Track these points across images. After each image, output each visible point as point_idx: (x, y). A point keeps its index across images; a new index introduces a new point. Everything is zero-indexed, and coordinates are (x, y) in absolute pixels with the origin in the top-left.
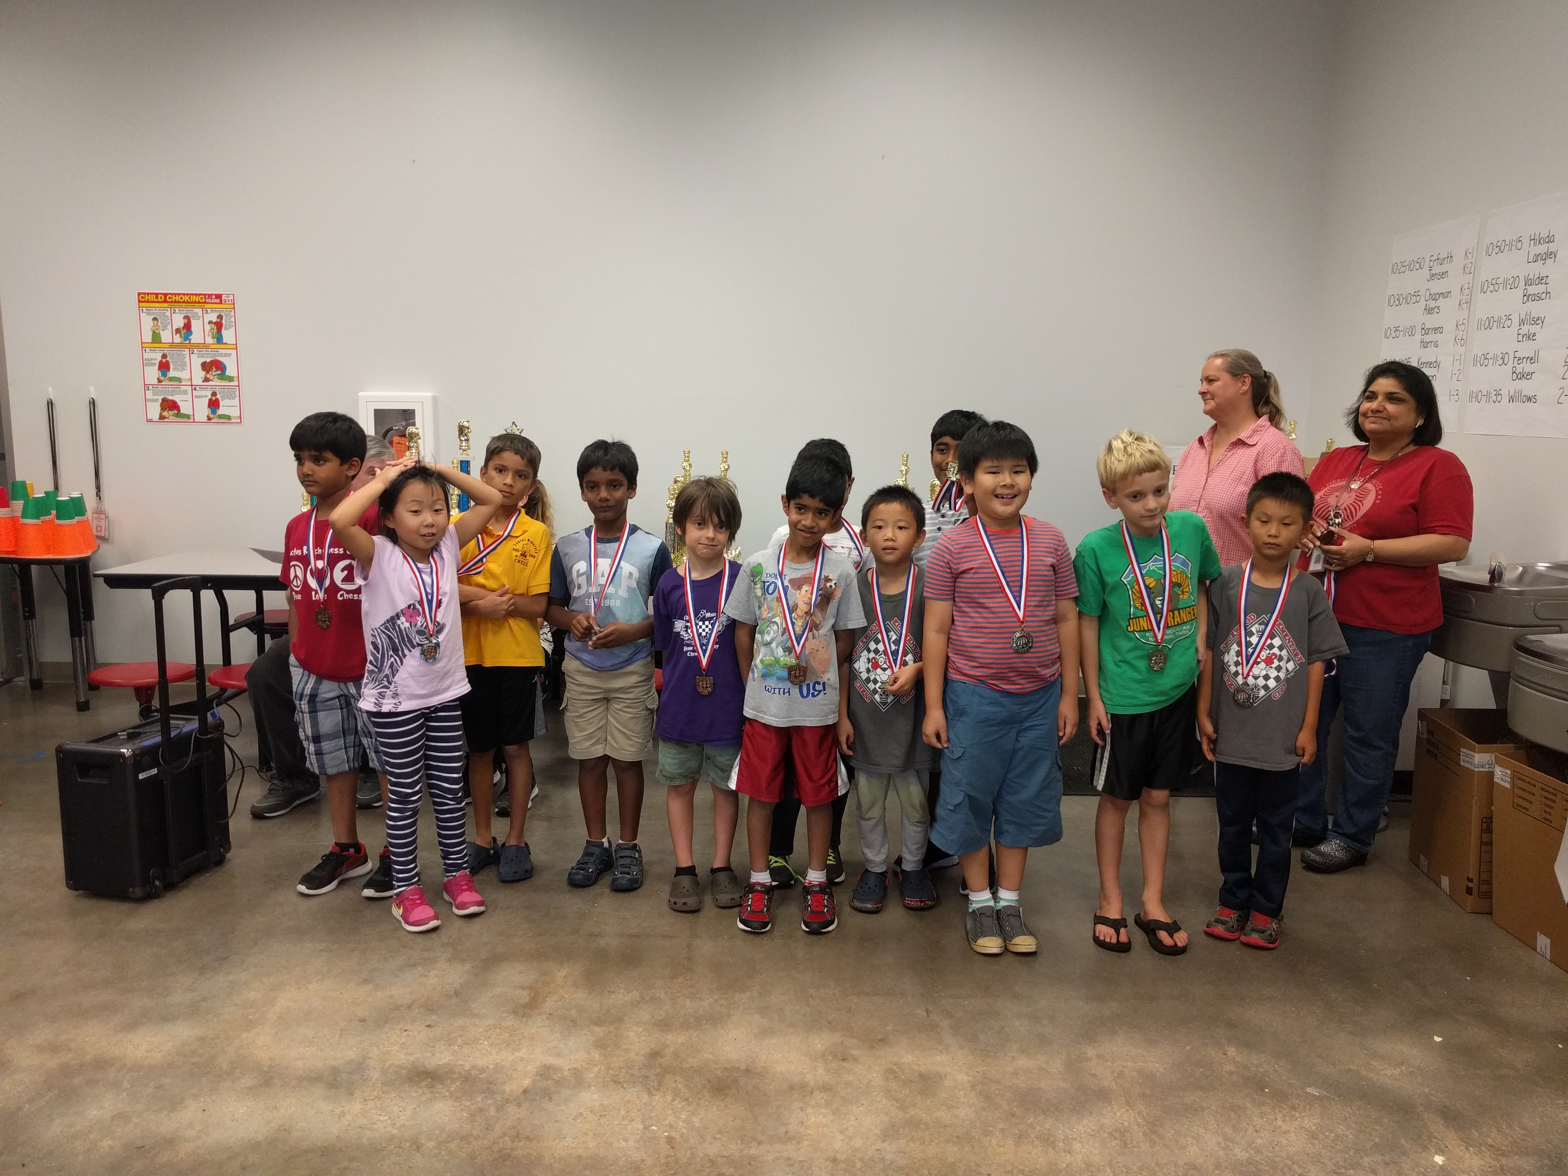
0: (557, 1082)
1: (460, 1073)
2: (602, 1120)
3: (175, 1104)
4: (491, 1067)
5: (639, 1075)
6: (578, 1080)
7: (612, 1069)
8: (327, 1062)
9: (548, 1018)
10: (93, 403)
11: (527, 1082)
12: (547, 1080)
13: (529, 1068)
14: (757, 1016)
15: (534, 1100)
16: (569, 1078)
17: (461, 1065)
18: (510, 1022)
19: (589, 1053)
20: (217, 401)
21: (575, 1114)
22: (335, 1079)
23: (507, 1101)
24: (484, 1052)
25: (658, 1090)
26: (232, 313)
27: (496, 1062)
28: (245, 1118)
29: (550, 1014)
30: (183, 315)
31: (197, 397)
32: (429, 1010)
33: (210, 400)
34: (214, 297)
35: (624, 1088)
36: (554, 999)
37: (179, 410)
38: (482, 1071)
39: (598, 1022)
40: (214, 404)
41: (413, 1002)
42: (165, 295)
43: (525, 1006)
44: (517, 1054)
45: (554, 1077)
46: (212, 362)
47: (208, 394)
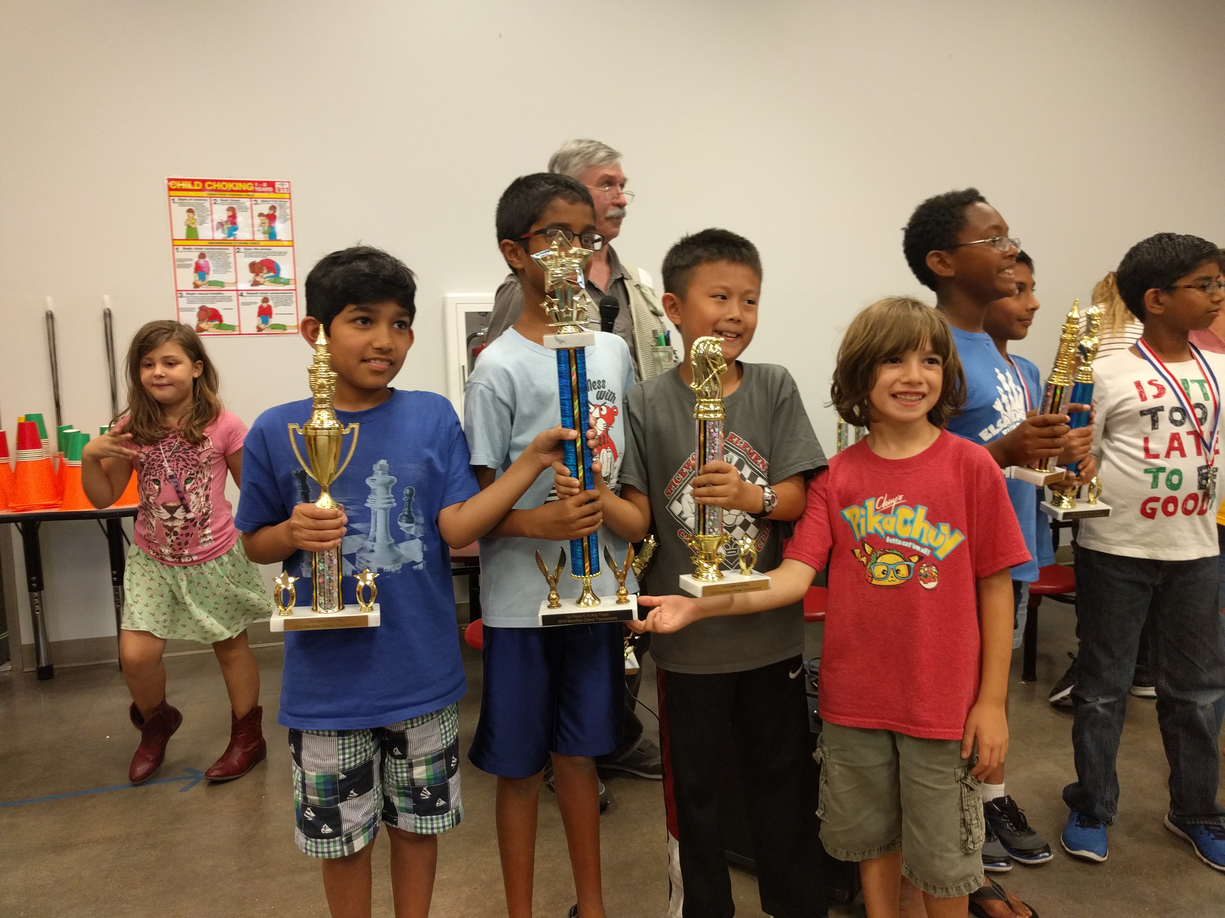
10: (109, 313)
20: (269, 307)
26: (288, 205)
30: (227, 207)
31: (244, 304)
33: (261, 308)
34: (265, 185)
37: (221, 320)
40: (265, 312)
42: (203, 181)
46: (262, 262)
47: (258, 300)
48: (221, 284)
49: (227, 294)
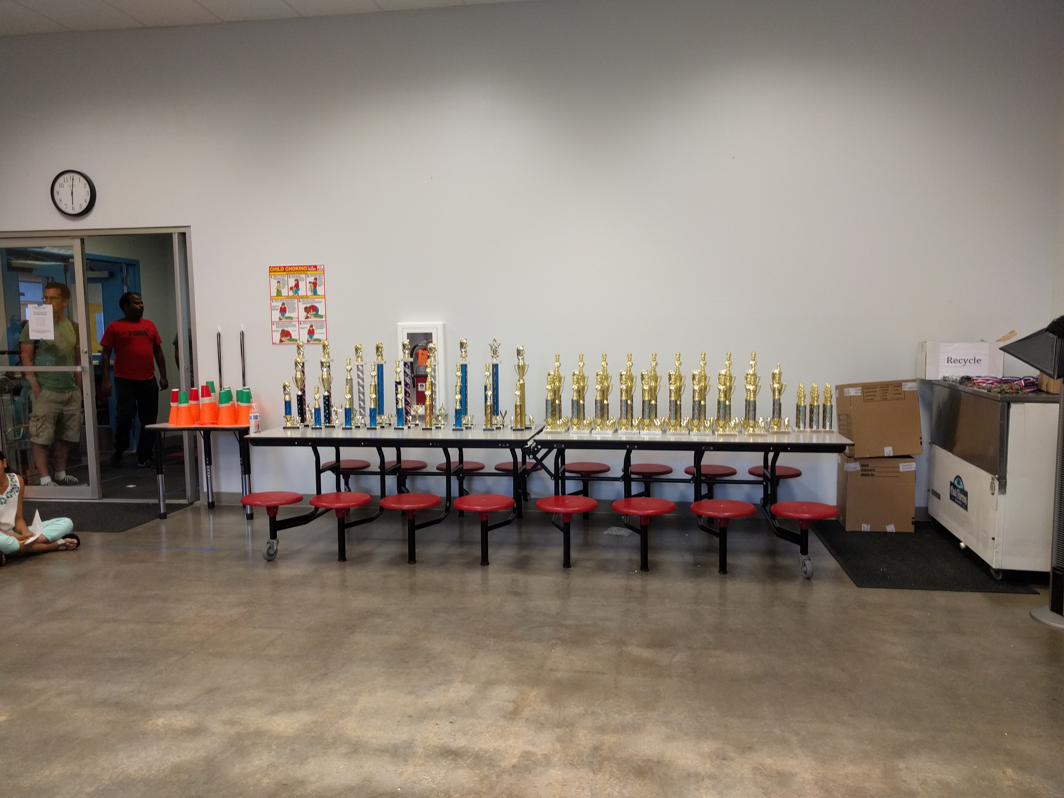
0: (534, 762)
1: (472, 753)
2: (565, 788)
3: (303, 761)
4: (491, 750)
5: (586, 761)
6: (547, 761)
7: (569, 756)
8: (390, 741)
9: (526, 721)
10: (242, 334)
11: (515, 761)
12: (527, 761)
13: (516, 752)
14: (663, 727)
15: (519, 772)
16: (541, 760)
17: (473, 748)
18: (502, 722)
19: (553, 745)
20: (313, 330)
21: (546, 783)
22: (396, 752)
23: (503, 772)
24: (486, 740)
25: (600, 771)
26: (323, 277)
27: (494, 747)
28: (344, 772)
29: (527, 719)
30: (294, 279)
31: (301, 328)
32: (451, 713)
33: (309, 330)
34: (312, 267)
35: (578, 768)
36: (529, 710)
37: (291, 337)
38: (486, 752)
39: (558, 725)
40: (311, 332)
41: (441, 706)
42: (285, 267)
43: (511, 713)
44: (507, 743)
45: (532, 759)
46: (310, 307)
47: (308, 326)
48: (291, 318)
49: (294, 323)
